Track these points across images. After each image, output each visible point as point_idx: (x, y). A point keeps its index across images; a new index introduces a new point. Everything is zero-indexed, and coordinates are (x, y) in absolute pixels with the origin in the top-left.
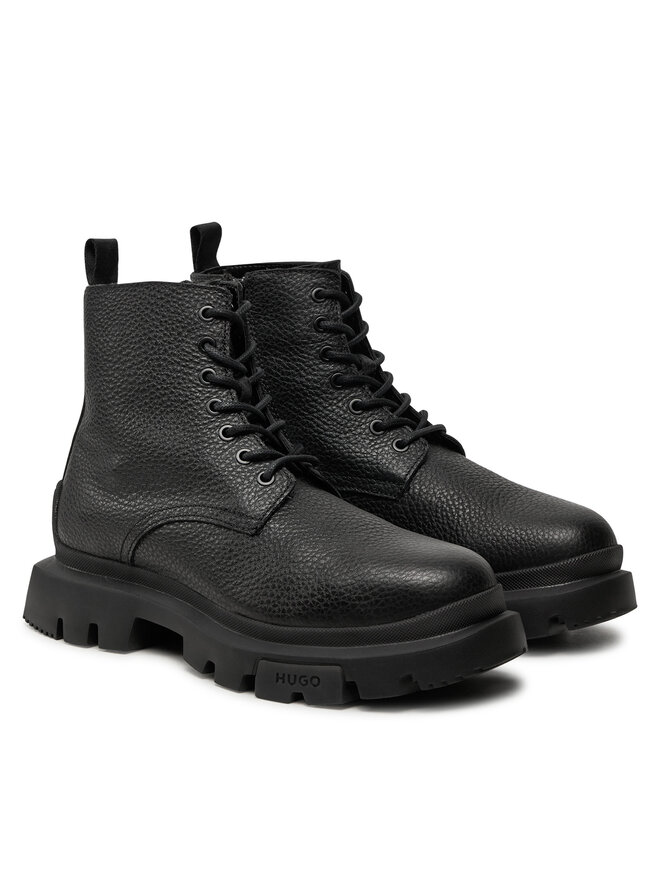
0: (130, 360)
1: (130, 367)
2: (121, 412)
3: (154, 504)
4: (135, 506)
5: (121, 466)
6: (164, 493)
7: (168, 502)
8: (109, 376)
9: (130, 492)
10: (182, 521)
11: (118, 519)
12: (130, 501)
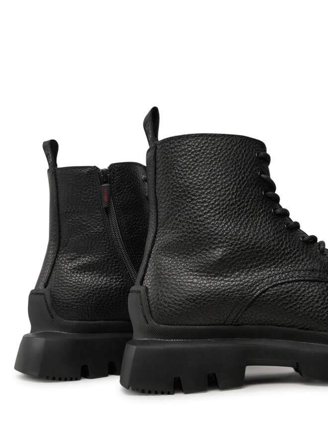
0: (218, 186)
1: (220, 191)
2: (217, 220)
3: (256, 276)
4: (241, 281)
5: (226, 255)
6: (260, 268)
7: (266, 273)
8: (203, 198)
9: (232, 273)
10: (284, 283)
11: (229, 292)
12: (235, 278)
